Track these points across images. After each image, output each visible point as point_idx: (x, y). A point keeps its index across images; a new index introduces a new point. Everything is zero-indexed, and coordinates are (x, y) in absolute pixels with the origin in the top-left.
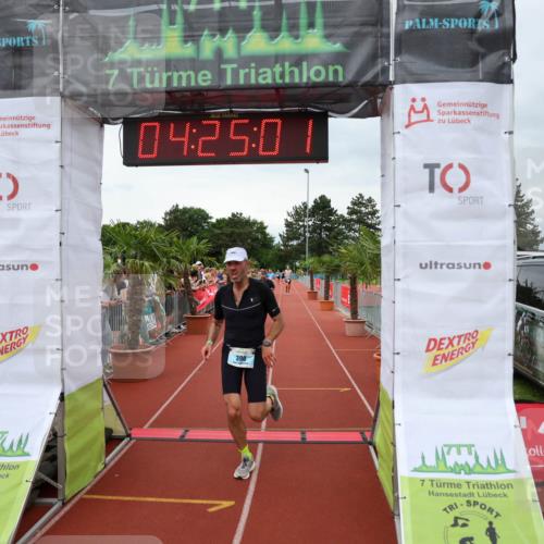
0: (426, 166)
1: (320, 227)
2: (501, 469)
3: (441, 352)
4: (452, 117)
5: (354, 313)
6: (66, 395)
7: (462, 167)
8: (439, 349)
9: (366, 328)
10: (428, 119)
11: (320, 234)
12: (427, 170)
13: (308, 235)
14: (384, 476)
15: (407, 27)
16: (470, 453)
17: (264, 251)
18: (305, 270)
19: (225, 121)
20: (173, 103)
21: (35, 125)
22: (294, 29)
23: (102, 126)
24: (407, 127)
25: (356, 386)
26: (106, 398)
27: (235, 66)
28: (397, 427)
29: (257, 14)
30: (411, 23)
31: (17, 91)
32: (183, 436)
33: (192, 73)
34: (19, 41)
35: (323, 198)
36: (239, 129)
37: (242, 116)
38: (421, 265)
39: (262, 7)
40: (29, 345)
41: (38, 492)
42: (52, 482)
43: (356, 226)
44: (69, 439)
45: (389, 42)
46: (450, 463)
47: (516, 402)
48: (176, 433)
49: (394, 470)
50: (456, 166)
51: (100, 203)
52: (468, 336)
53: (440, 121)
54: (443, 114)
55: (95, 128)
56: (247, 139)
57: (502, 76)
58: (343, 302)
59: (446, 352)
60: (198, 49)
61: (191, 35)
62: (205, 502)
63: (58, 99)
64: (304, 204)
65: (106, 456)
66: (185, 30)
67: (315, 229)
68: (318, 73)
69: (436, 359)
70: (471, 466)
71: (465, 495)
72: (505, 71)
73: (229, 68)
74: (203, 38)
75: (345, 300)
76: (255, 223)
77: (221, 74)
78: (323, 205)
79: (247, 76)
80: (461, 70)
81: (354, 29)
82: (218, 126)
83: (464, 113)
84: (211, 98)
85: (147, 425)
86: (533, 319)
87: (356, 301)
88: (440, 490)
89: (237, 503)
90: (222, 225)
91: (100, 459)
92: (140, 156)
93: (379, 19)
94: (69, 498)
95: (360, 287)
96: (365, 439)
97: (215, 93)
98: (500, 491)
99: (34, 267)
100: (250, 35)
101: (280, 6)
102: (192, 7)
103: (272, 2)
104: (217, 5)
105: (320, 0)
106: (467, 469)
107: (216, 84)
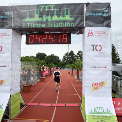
0: (92, 45)
1: (71, 58)
2: (109, 113)
3: (95, 87)
4: (98, 35)
5: (78, 77)
6: (11, 95)
8: (95, 86)
9: (81, 80)
10: (93, 35)
11: (71, 59)
12: (92, 46)
13: (68, 59)
14: (83, 114)
15: (88, 15)
16: (102, 109)
17: (59, 63)
18: (68, 67)
19: (48, 35)
20: (37, 31)
21: (6, 35)
23: (21, 35)
24: (88, 37)
25: (78, 94)
26: (21, 96)
27: (50, 23)
28: (85, 103)
29: (55, 12)
30: (89, 14)
31: (3, 28)
32: (38, 105)
33: (41, 24)
34: (3, 17)
35: (72, 51)
36: (51, 37)
37: (52, 34)
38: (91, 67)
39: (56, 10)
40: (3, 84)
41: (5, 117)
42: (8, 115)
43: (79, 57)
44: (12, 105)
46: (97, 112)
47: (112, 98)
48: (37, 104)
50: (99, 45)
51: (20, 52)
52: (101, 83)
53: (95, 35)
54: (96, 34)
56: (53, 39)
57: (109, 26)
58: (76, 75)
59: (97, 86)
60: (42, 19)
61: (41, 16)
62: (42, 120)
63: (12, 30)
64: (68, 52)
65: (21, 109)
66: (40, 15)
68: (68, 25)
69: (94, 88)
70: (102, 112)
71: (101, 119)
72: (109, 25)
73: (49, 23)
74: (43, 17)
75: (76, 74)
76: (56, 56)
78: (72, 53)
79: (53, 25)
80: (100, 24)
81: (77, 15)
82: (47, 36)
83: (100, 34)
84: (45, 30)
85: (30, 102)
86: (117, 79)
87: (78, 74)
88: (95, 118)
89: (50, 120)
90: (49, 57)
91: (19, 110)
92: (29, 42)
93: (82, 13)
94: (11, 119)
95: (79, 71)
96: (79, 106)
97: (46, 29)
98: (109, 118)
99: (5, 66)
100: (54, 16)
101: (60, 10)
102: (41, 10)
103: (59, 9)
104: (47, 10)
105: (69, 9)
106: (101, 113)
107: (46, 27)
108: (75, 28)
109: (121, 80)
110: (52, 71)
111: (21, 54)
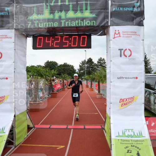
0: (119, 50)
1: (89, 67)
2: (141, 136)
4: (127, 35)
5: (99, 91)
6: (16, 115)
7: (129, 50)
8: (123, 102)
9: (102, 96)
10: (120, 36)
11: (89, 69)
12: (120, 51)
13: (86, 69)
14: (107, 138)
15: (114, 10)
16: (132, 132)
18: (85, 79)
19: (62, 37)
21: (7, 38)
22: (81, 10)
23: (26, 38)
24: (114, 38)
25: (100, 113)
27: (65, 21)
28: (111, 124)
29: (71, 6)
30: (115, 9)
31: (2, 28)
32: (50, 127)
33: (52, 23)
34: (3, 14)
35: (90, 58)
36: (66, 39)
37: (67, 35)
38: (118, 78)
39: (72, 4)
40: (5, 101)
41: (8, 143)
42: (12, 141)
43: (100, 67)
44: (17, 128)
46: (126, 135)
47: (145, 117)
48: (48, 126)
49: (110, 136)
50: (128, 50)
51: (26, 60)
52: (131, 98)
53: (123, 37)
54: (124, 35)
55: (24, 39)
56: (68, 42)
57: (141, 24)
58: (96, 88)
59: (125, 103)
60: (54, 16)
61: (52, 12)
62: (56, 146)
63: (14, 30)
64: (85, 60)
65: (28, 133)
66: (50, 11)
68: (88, 23)
69: (122, 105)
70: (132, 135)
71: (131, 144)
72: (142, 23)
73: (63, 21)
74: (55, 13)
76: (71, 66)
77: (61, 23)
78: (90, 61)
79: (68, 24)
80: (129, 22)
81: (99, 10)
82: (60, 38)
83: (130, 34)
84: (58, 30)
85: (40, 124)
86: (150, 93)
88: (123, 142)
89: (65, 146)
90: (61, 66)
91: (26, 134)
92: (37, 46)
93: (106, 8)
94: (17, 145)
95: (101, 84)
96: (102, 128)
97: (60, 29)
98: (141, 142)
99: (7, 78)
100: (69, 12)
101: (77, 4)
102: (52, 4)
103: (75, 3)
104: (59, 4)
105: (89, 2)
107: (59, 26)
108: (97, 28)
109: (155, 95)
110: (65, 84)
111: (26, 62)
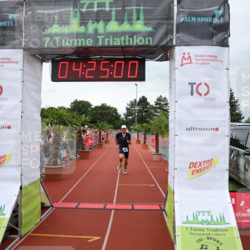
0: (189, 84)
1: (142, 111)
2: (223, 223)
3: (196, 169)
4: (201, 61)
5: (157, 150)
6: (23, 187)
7: (206, 84)
8: (195, 167)
9: (163, 157)
10: (191, 63)
11: (142, 114)
12: (190, 86)
13: (136, 114)
14: (169, 226)
15: (181, 21)
16: (209, 215)
17: (117, 121)
18: (135, 130)
19: (98, 62)
21: (11, 62)
22: (130, 21)
23: (42, 63)
24: (181, 66)
26: (42, 188)
27: (103, 37)
28: (175, 203)
29: (113, 13)
30: (183, 19)
31: (3, 47)
32: (77, 206)
33: (83, 40)
34: (4, 24)
35: (143, 97)
36: (105, 66)
37: (106, 59)
38: (187, 129)
39: (116, 11)
40: (6, 164)
41: (9, 232)
42: (15, 228)
43: (159, 110)
44: (24, 207)
45: (173, 27)
46: (200, 220)
47: (230, 191)
48: (74, 205)
50: (203, 84)
51: (40, 98)
52: (208, 161)
53: (196, 63)
54: (198, 60)
56: (108, 70)
57: (224, 43)
58: (152, 145)
59: (198, 168)
60: (86, 29)
61: (83, 22)
62: (86, 237)
63: (22, 50)
64: (135, 100)
65: (41, 215)
66: (81, 20)
67: (140, 111)
68: (141, 41)
69: (193, 172)
70: (209, 221)
71: (206, 235)
72: (226, 41)
73: (100, 38)
74: (89, 24)
76: (112, 108)
77: (97, 40)
78: (143, 101)
80: (205, 41)
81: (158, 21)
82: (95, 64)
83: (207, 60)
84: (92, 51)
85: (61, 201)
86: (238, 154)
87: (158, 144)
88: (195, 232)
89: (101, 238)
90: (97, 109)
91: (38, 217)
92: (59, 77)
93: (169, 17)
94: (23, 235)
95: (160, 138)
96: (161, 208)
97: (94, 49)
98: (222, 233)
99: (9, 127)
101: (124, 11)
102: (84, 10)
103: (121, 8)
104: (95, 9)
105: (142, 8)
106: (207, 222)
107: (94, 45)
108: (155, 49)
110: (103, 138)
111: (41, 102)
